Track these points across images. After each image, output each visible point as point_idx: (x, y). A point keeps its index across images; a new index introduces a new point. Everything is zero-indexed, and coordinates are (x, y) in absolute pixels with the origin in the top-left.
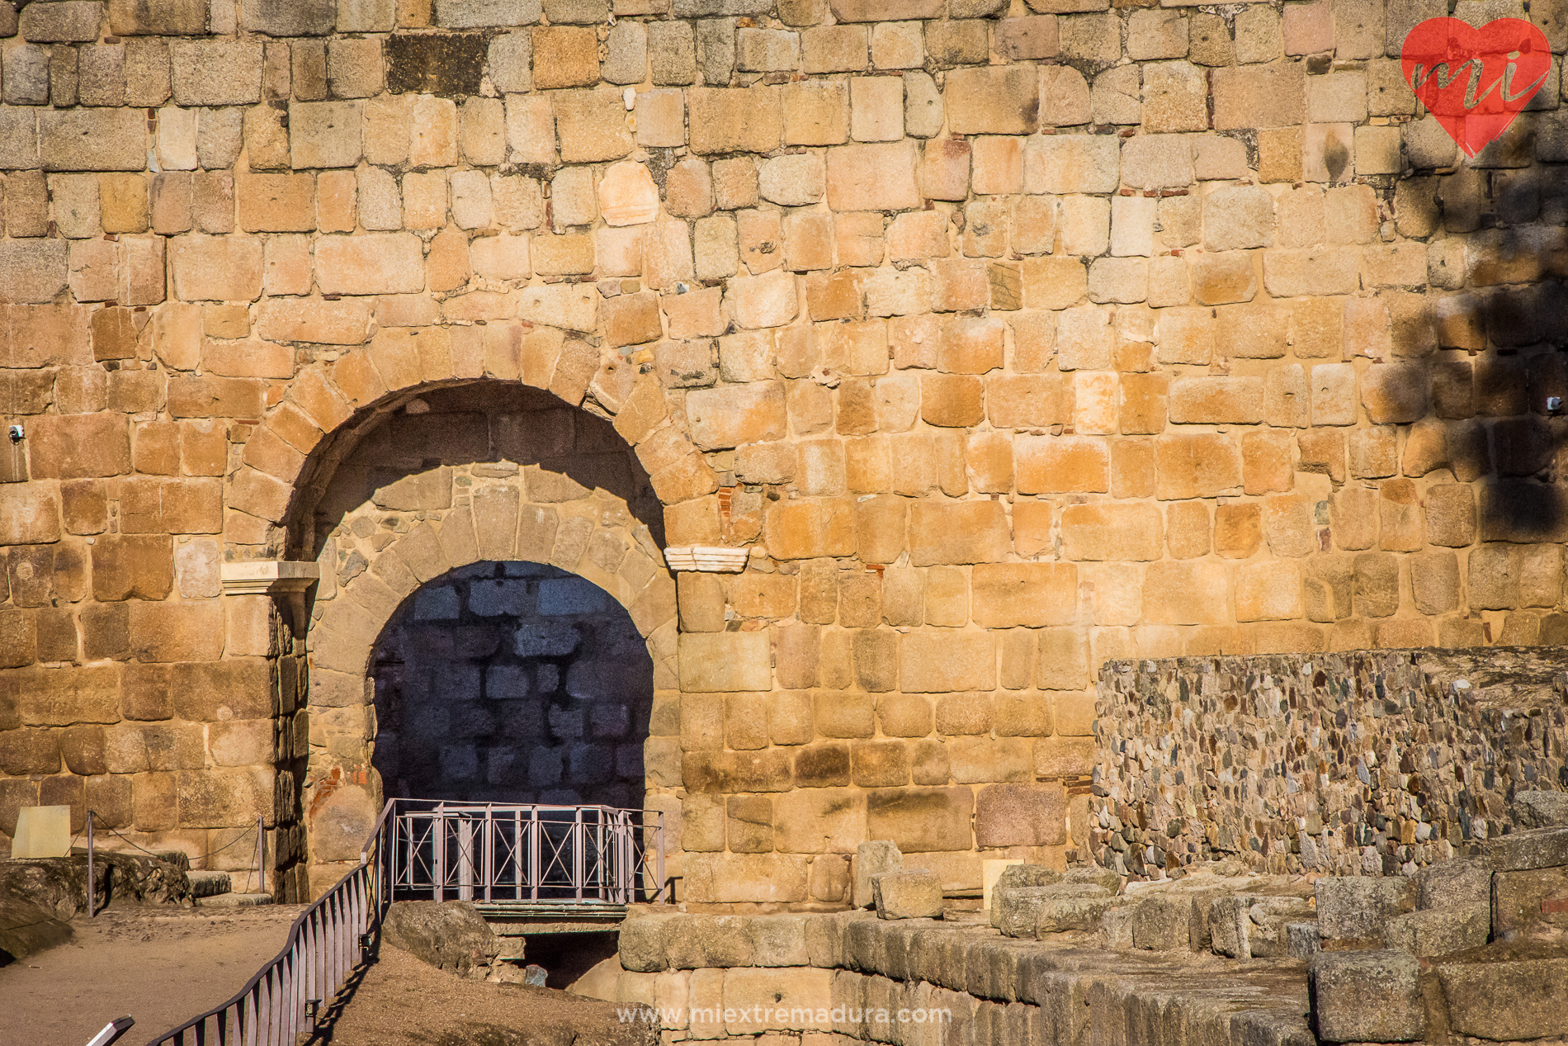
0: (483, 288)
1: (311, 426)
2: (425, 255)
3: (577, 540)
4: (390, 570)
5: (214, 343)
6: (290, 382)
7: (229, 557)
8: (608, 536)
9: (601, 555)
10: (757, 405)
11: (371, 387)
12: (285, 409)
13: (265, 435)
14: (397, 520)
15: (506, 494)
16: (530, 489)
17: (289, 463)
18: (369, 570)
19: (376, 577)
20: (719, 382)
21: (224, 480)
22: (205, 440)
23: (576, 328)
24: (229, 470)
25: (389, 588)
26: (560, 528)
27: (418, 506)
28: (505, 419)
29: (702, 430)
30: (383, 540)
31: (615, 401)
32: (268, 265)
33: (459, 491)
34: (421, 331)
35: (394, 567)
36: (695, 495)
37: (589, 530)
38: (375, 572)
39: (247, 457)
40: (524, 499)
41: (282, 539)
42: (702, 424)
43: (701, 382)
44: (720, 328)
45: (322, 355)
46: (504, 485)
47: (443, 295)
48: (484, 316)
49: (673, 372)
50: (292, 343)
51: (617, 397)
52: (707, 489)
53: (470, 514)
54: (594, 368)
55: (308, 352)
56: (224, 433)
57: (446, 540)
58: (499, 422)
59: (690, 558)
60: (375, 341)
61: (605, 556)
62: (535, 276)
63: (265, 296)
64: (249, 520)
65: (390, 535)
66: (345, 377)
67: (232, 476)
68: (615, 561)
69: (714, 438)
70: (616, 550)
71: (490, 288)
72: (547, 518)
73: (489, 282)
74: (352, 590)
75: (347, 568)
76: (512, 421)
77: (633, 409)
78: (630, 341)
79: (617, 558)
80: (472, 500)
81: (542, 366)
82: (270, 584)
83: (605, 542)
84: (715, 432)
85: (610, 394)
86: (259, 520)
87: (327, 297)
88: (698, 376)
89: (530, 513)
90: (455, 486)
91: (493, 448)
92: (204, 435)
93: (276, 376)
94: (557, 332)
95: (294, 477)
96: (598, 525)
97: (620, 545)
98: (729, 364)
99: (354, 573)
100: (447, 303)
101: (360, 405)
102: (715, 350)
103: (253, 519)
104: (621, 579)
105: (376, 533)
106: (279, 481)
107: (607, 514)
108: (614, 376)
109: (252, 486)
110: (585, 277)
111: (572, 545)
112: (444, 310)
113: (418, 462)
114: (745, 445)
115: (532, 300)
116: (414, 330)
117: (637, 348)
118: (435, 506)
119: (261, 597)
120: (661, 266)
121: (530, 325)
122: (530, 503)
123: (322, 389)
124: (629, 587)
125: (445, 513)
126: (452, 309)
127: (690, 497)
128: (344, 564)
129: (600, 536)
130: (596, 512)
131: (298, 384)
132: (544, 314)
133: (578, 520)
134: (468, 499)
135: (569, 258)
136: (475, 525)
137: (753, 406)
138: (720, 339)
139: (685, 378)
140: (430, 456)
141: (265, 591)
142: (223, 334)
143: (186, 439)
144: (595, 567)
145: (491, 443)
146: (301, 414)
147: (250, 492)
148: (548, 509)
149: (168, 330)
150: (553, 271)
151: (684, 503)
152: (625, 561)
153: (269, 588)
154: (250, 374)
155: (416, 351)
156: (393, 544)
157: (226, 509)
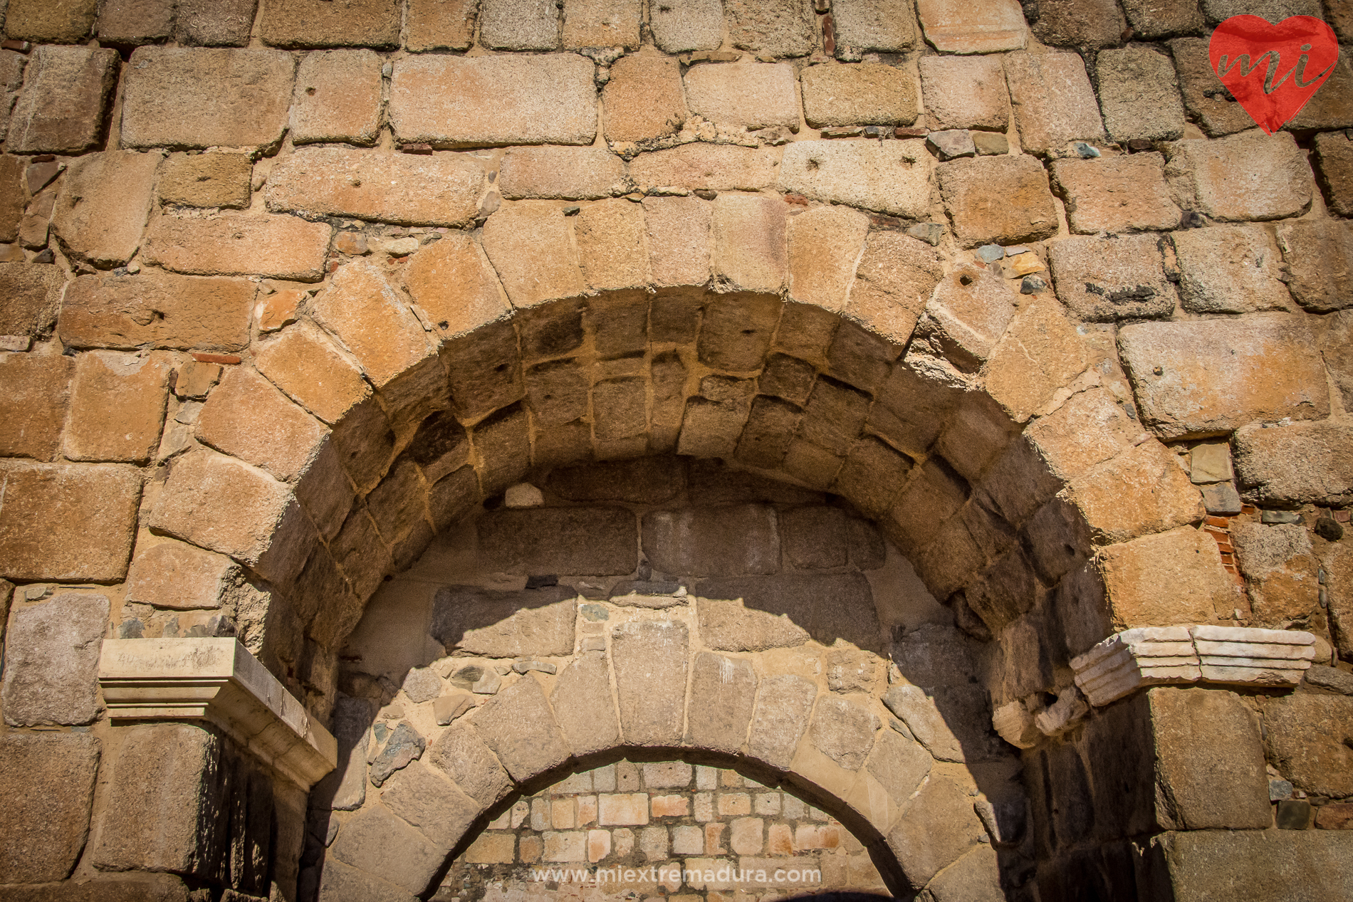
0: (710, 137)
1: (347, 370)
2: (600, 86)
3: (791, 711)
4: (461, 755)
5: (174, 215)
6: (314, 287)
7: (132, 632)
8: (843, 705)
9: (833, 738)
10: (1268, 351)
11: (480, 301)
12: (298, 337)
13: (249, 382)
14: (480, 671)
15: (670, 632)
16: (706, 626)
17: (292, 440)
18: (425, 759)
19: (435, 770)
20: (1179, 312)
21: (151, 472)
22: (123, 388)
23: (893, 208)
24: (163, 453)
25: (459, 790)
26: (760, 693)
27: (518, 649)
28: (665, 518)
29: (1169, 391)
30: (453, 705)
31: (980, 337)
32: (301, 92)
33: (587, 628)
34: (586, 207)
35: (470, 751)
36: (1167, 521)
37: (810, 697)
38: (435, 761)
39: (206, 426)
40: (696, 643)
41: (259, 613)
42: (1167, 379)
43: (1150, 307)
44: (1173, 215)
45: (385, 243)
46: (664, 619)
47: (633, 147)
48: (711, 183)
49: (1090, 288)
50: (330, 218)
51: (983, 329)
52: (1190, 512)
53: (606, 666)
54: (936, 276)
55: (359, 237)
56: (164, 375)
57: (564, 707)
58: (655, 523)
59: (1187, 648)
60: (493, 223)
61: (841, 739)
62: (804, 128)
63: (288, 144)
64: (189, 555)
65: (467, 698)
66: (427, 281)
67: (165, 463)
68: (859, 749)
69: (1192, 407)
70: (860, 730)
71: (723, 137)
72: (740, 673)
73: (721, 128)
74: (393, 793)
75: (386, 752)
76: (676, 521)
77: (1020, 351)
78: (997, 231)
79: (862, 742)
80: (609, 642)
81: (829, 268)
82: (212, 692)
83: (840, 716)
84: (1195, 395)
85: (970, 323)
86: (211, 557)
87: (404, 146)
88: (1142, 295)
89: (706, 669)
90: (580, 619)
91: (644, 563)
92: (123, 379)
93: (287, 271)
94: (854, 214)
95: (300, 464)
96: (823, 689)
97: (866, 721)
98: (1199, 278)
99: (399, 761)
100: (637, 162)
101: (450, 333)
102: (1169, 251)
103: (199, 553)
104: (870, 781)
105: (443, 694)
106: (266, 477)
107: (840, 670)
108: (975, 292)
109: (208, 482)
110: (904, 130)
111: (782, 721)
112: (632, 172)
113: (520, 582)
114: (1256, 425)
115: (803, 159)
116: (572, 206)
117: (1011, 250)
118: (548, 650)
119: (186, 729)
120: (1044, 113)
121: (802, 201)
122: (707, 650)
123: (378, 300)
124: (886, 796)
125: (563, 662)
126: (648, 171)
127: (1155, 528)
128: (383, 746)
129: (829, 708)
130: (818, 667)
131: (330, 289)
132: (826, 182)
133: (789, 680)
134: (603, 639)
135: (870, 96)
136: (614, 684)
137: (1261, 352)
138: (1175, 234)
139: (1114, 299)
140: (541, 572)
141: (200, 712)
142: (196, 200)
143: (82, 388)
144: (823, 758)
145: (641, 555)
146: (330, 347)
147: (199, 497)
148: (740, 660)
149: (88, 193)
150: (843, 117)
151: (1144, 538)
152: (876, 749)
153: (212, 706)
154: (235, 267)
155: (573, 240)
156: (470, 713)
157: (144, 535)
